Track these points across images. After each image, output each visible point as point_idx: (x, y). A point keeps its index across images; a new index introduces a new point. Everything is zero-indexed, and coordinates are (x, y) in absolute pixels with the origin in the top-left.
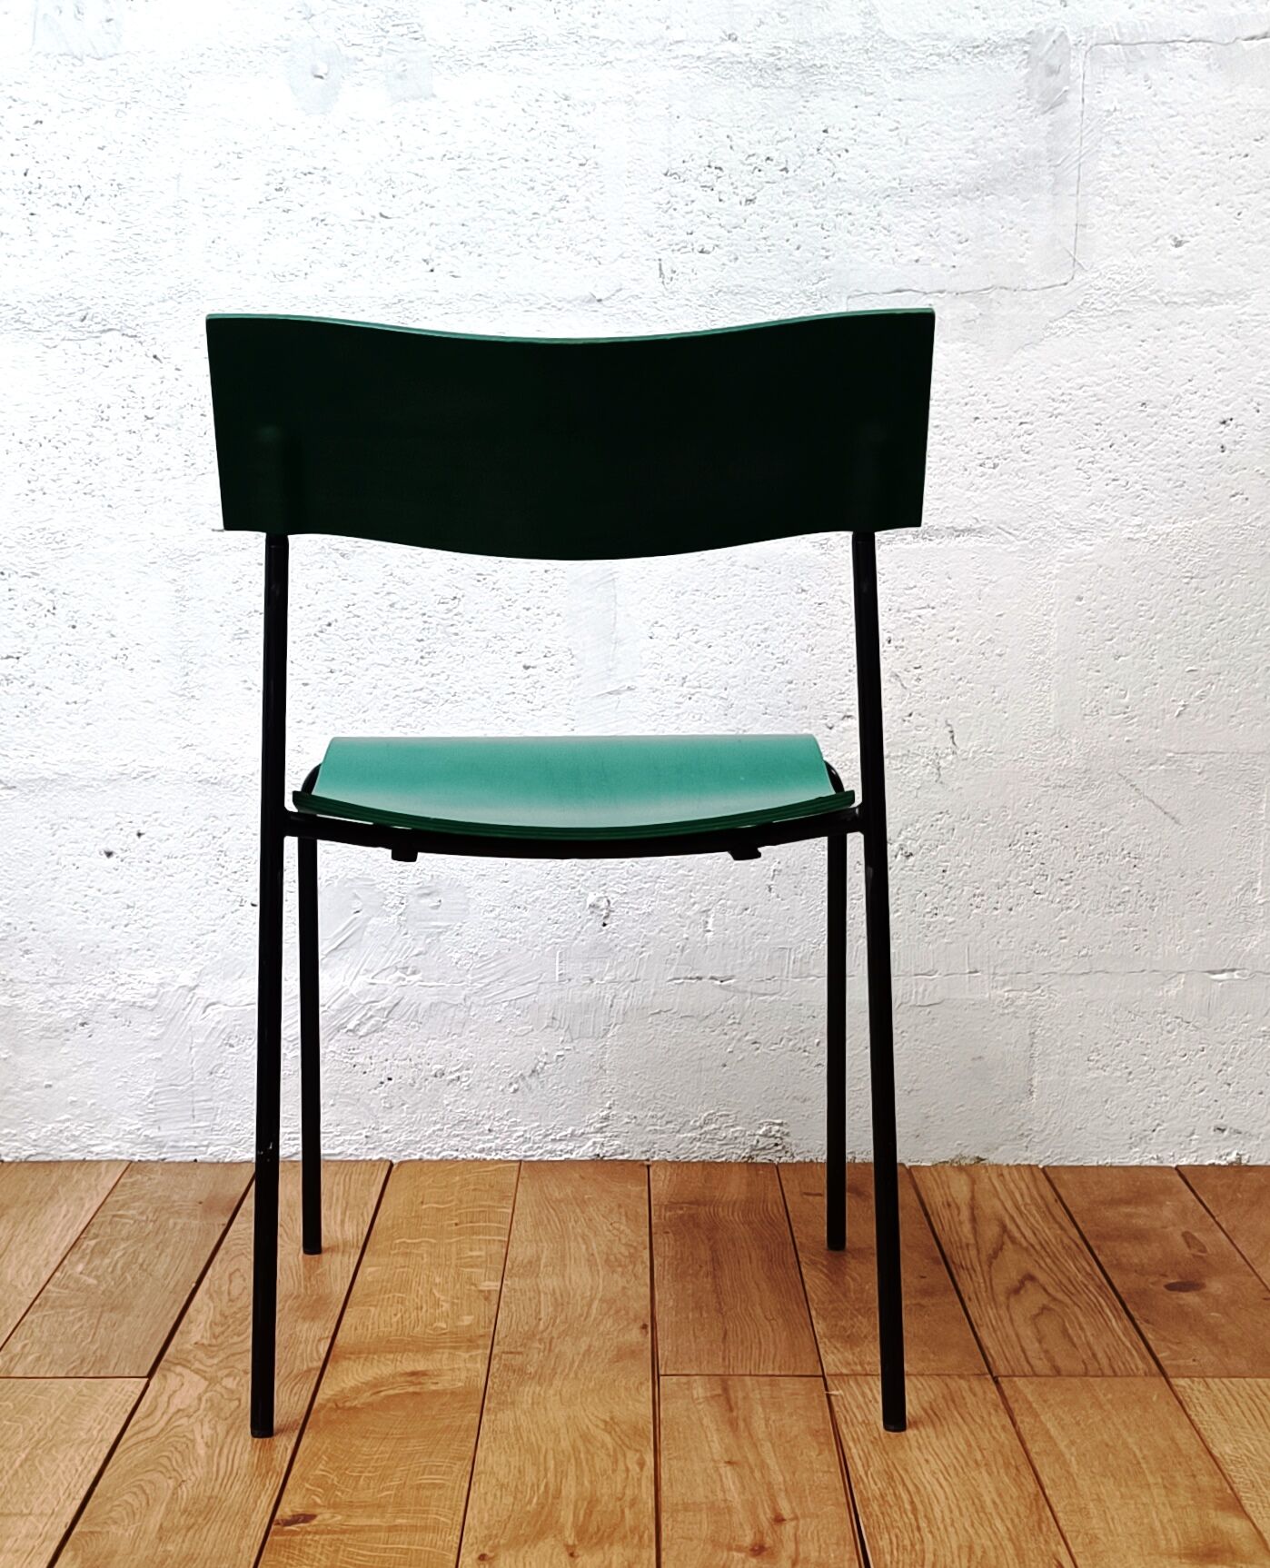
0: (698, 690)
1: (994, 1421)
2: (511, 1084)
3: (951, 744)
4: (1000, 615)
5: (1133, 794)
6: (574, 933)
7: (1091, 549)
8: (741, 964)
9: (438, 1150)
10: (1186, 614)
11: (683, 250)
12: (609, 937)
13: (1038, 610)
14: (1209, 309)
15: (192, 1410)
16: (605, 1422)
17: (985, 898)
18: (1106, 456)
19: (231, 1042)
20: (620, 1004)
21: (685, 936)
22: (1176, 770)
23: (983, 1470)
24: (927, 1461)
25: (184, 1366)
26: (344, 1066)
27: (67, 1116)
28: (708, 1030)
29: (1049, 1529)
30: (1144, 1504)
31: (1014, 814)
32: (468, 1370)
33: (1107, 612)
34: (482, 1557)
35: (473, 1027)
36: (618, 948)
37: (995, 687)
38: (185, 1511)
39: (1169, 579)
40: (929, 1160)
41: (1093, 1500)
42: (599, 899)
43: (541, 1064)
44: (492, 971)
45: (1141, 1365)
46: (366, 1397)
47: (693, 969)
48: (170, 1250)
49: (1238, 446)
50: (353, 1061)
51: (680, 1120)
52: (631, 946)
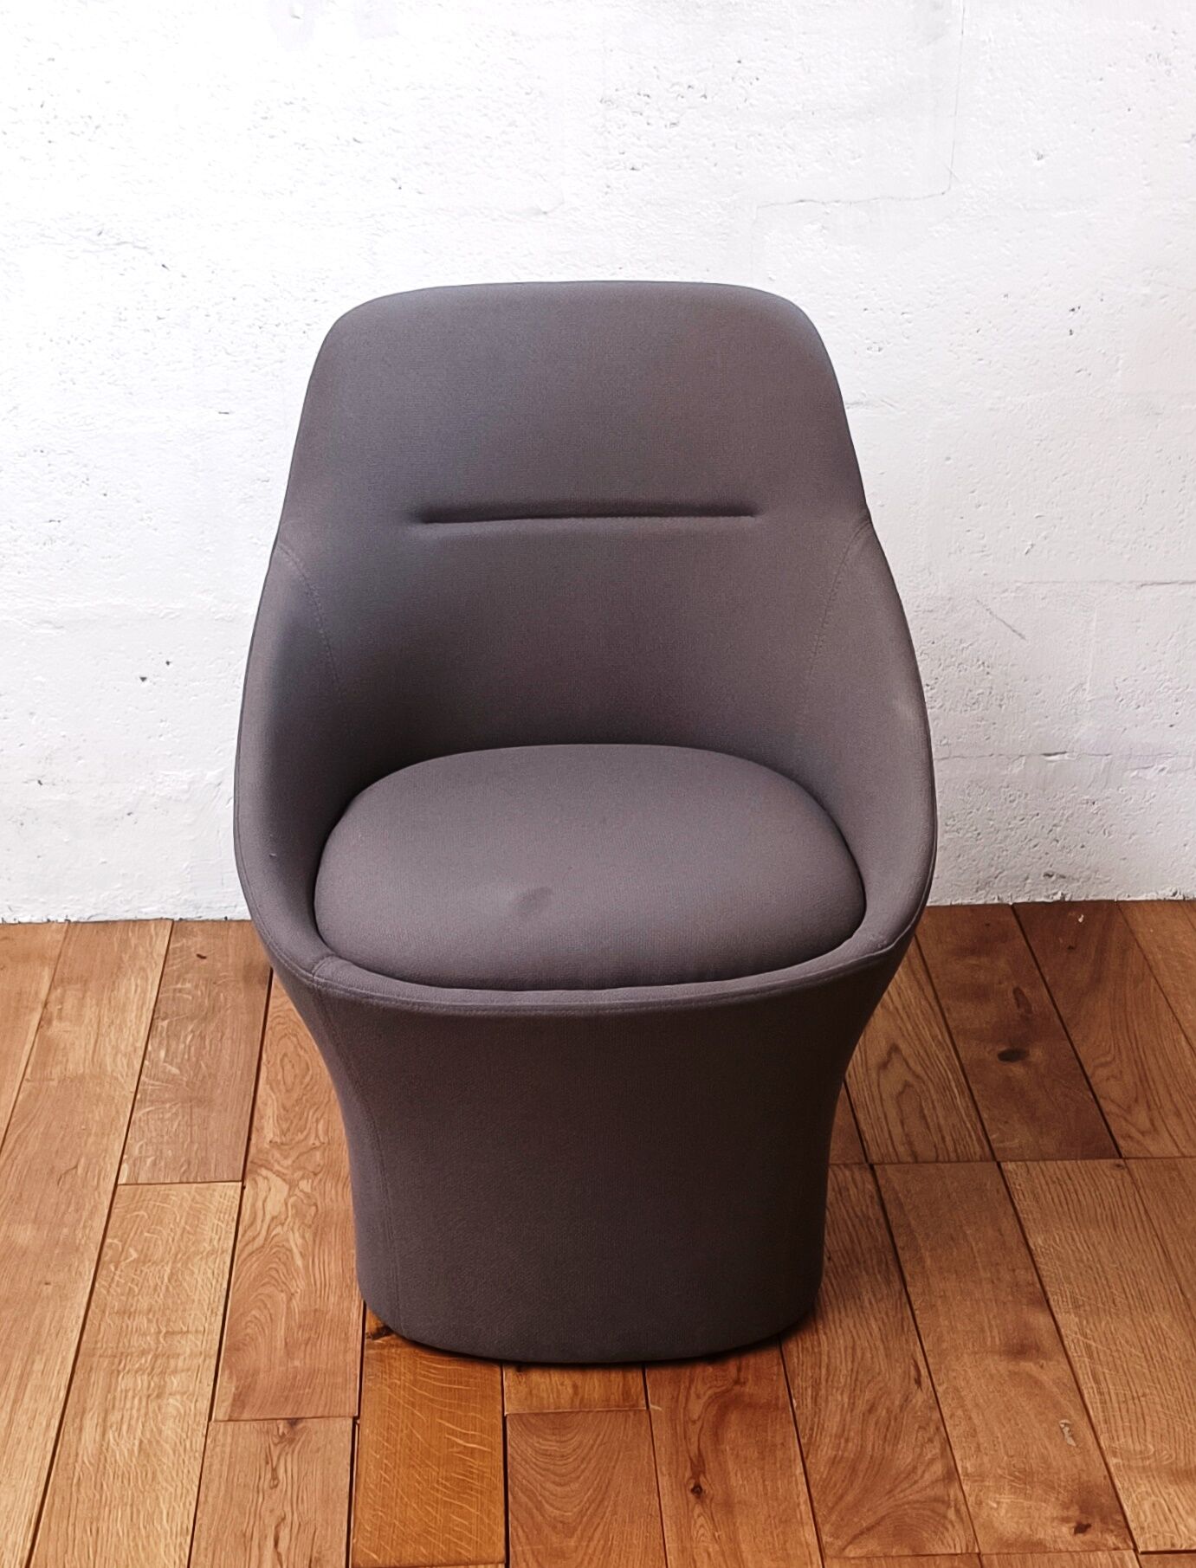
1: (872, 1215)
4: (883, 473)
5: (988, 615)
7: (958, 418)
11: (617, 168)
13: (912, 470)
15: (283, 1217)
18: (974, 340)
22: (1024, 597)
23: (863, 1267)
25: (267, 1168)
27: (119, 885)
29: (909, 1327)
30: (977, 1301)
38: (300, 1326)
41: (941, 1297)
45: (978, 1148)
48: (228, 1032)
49: (1084, 330)
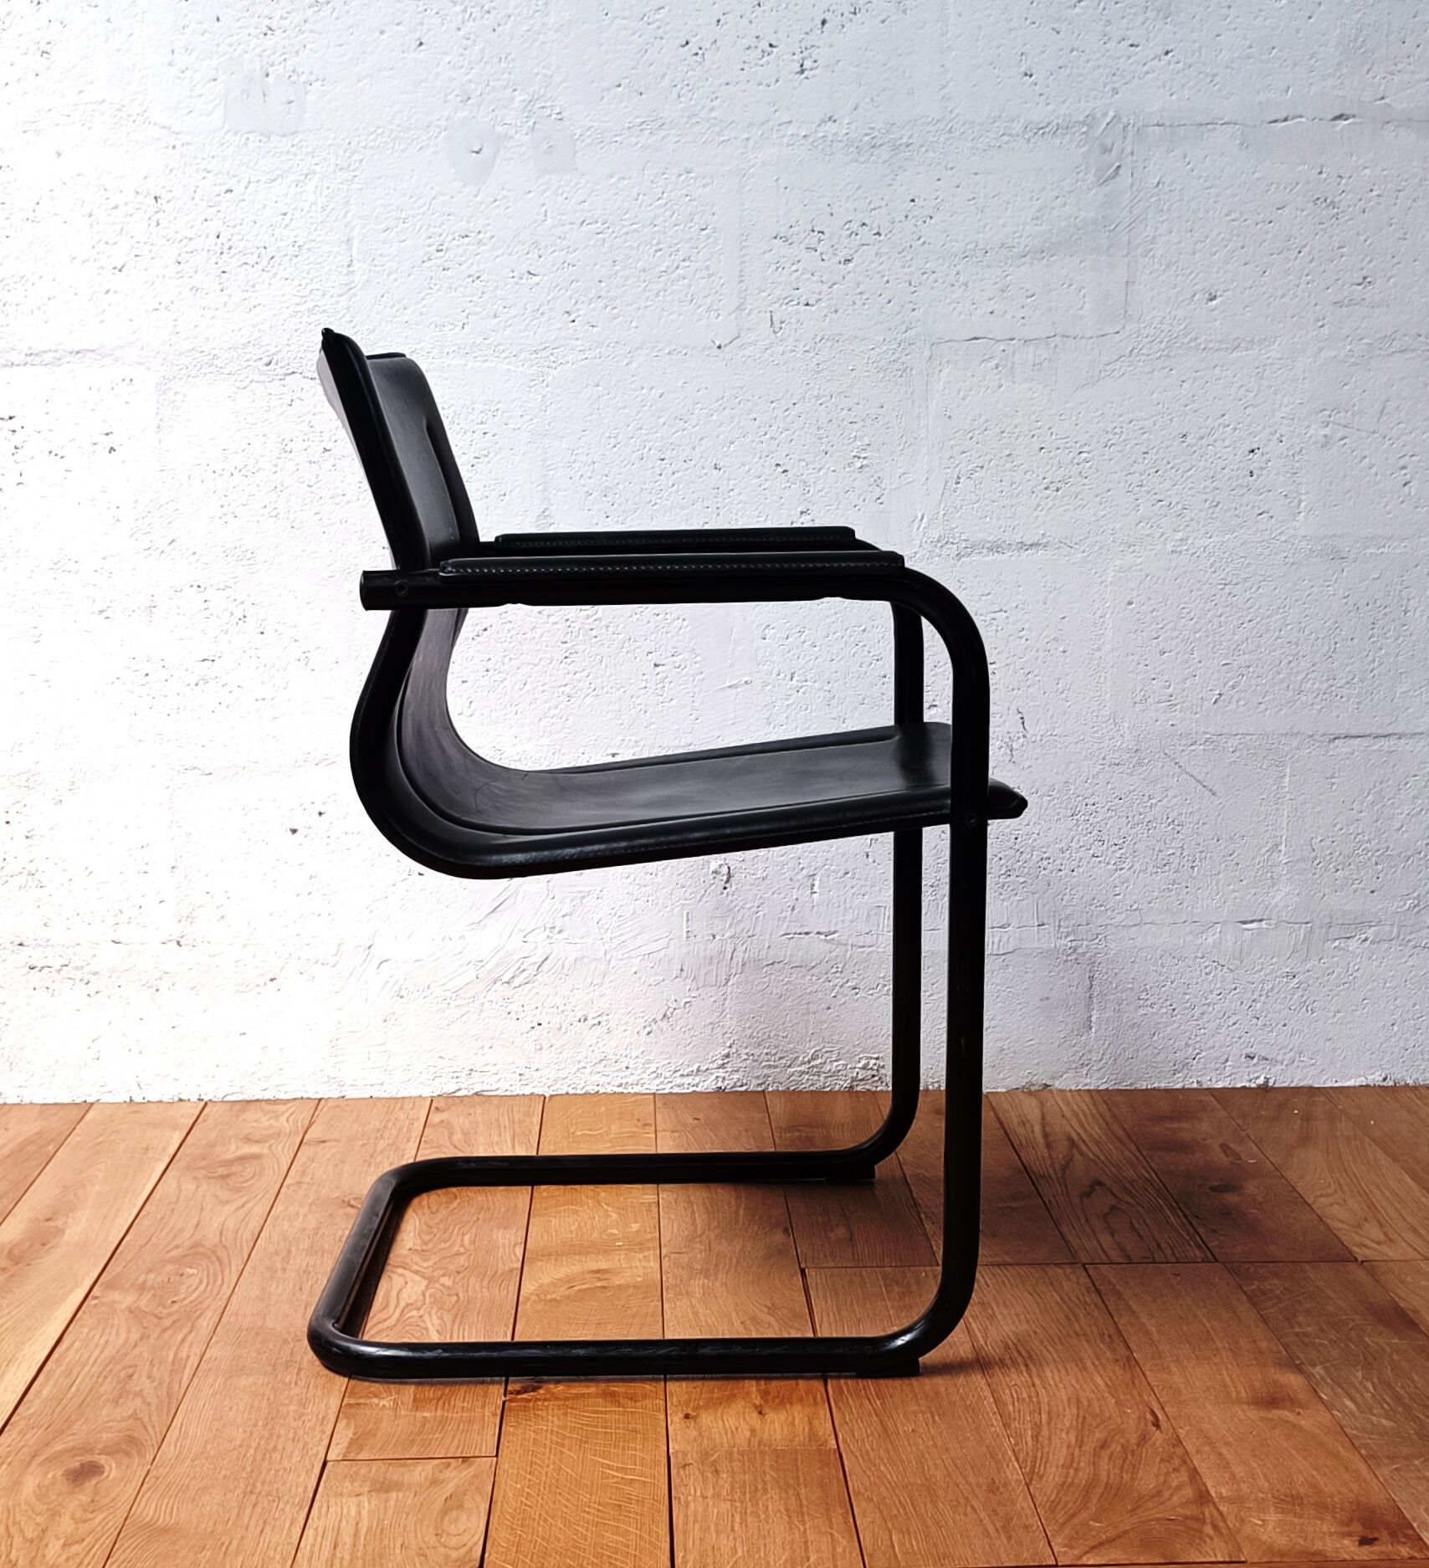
0: (805, 683)
1: (1088, 1301)
2: (645, 1027)
3: (1022, 729)
4: (1064, 618)
5: (1177, 769)
6: (699, 897)
7: (1139, 560)
8: (843, 921)
9: (580, 1086)
10: (1220, 616)
11: (791, 303)
12: (729, 898)
13: (1094, 614)
14: (1239, 354)
16: (768, 1307)
17: (1051, 861)
18: (1154, 480)
19: (401, 994)
20: (739, 956)
21: (795, 897)
22: (1213, 749)
23: (1082, 1338)
24: (1035, 1332)
25: (404, 1268)
26: (500, 1013)
28: (814, 978)
29: (1140, 1382)
31: (1076, 789)
32: (644, 1267)
33: (1154, 614)
34: (687, 1416)
35: (613, 978)
36: (737, 908)
37: (1059, 679)
39: (1207, 586)
40: (1003, 1087)
41: (1174, 1361)
42: (721, 866)
43: (671, 1010)
44: (629, 929)
45: (1198, 1254)
46: (562, 1291)
47: (801, 926)
49: (1264, 472)
50: (508, 1010)
51: (791, 1056)
52: (749, 906)
